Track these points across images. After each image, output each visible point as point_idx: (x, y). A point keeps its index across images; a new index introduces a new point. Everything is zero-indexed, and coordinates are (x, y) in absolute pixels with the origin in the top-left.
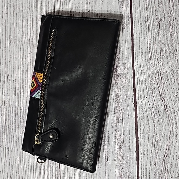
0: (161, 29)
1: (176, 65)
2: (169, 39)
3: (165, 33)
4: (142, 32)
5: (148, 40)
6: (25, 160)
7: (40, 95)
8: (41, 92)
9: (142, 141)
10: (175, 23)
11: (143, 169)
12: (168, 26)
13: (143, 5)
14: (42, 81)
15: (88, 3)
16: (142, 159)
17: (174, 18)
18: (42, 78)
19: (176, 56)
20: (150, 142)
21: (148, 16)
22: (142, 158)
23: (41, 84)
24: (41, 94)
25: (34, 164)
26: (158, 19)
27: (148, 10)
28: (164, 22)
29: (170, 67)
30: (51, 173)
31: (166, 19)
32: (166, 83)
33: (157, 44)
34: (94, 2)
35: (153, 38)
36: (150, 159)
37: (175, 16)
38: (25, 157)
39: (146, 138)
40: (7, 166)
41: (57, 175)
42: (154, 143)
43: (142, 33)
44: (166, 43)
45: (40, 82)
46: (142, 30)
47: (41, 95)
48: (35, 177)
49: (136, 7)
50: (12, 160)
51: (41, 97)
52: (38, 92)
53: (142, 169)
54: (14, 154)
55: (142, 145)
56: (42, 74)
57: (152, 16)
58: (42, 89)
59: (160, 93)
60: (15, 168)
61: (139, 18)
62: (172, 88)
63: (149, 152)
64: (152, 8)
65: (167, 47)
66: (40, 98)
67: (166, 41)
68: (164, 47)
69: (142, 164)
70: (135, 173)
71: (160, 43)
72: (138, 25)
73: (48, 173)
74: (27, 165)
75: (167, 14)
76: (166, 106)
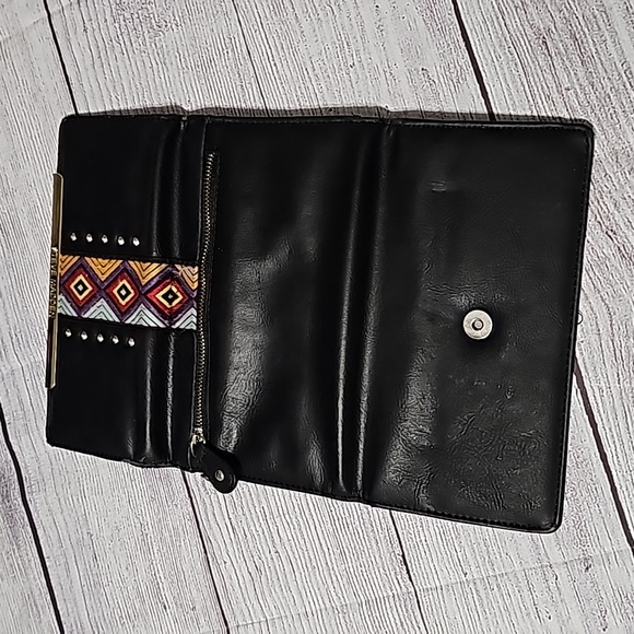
0: (553, 55)
1: (617, 135)
2: (581, 74)
3: (567, 62)
4: (507, 75)
5: (528, 92)
6: (285, 508)
7: (195, 320)
8: (198, 313)
9: (586, 358)
10: (586, 30)
11: (610, 429)
12: (569, 42)
13: (491, 9)
14: (196, 285)
15: (345, 45)
16: (600, 405)
17: (581, 18)
18: (196, 277)
19: (612, 111)
20: (608, 354)
21: (512, 32)
22: (599, 402)
23: (195, 293)
24: (197, 317)
25: (312, 511)
26: (538, 34)
27: (506, 17)
28: (556, 37)
29: (605, 143)
30: (367, 521)
31: (559, 25)
32: (605, 189)
33: (555, 95)
34: (359, 40)
35: (538, 84)
36: (622, 398)
37: (581, 12)
38: (282, 499)
39: (595, 345)
40: (238, 543)
41: (383, 521)
42: (618, 352)
43: (508, 79)
44: (577, 87)
45: (194, 288)
46: (506, 70)
47: (198, 321)
48: (324, 545)
49: (474, 19)
50: (249, 519)
51: (197, 325)
52: (189, 313)
53: (608, 431)
54: (250, 502)
55: (590, 369)
56: (196, 269)
57: (521, 29)
58: (198, 305)
59: (599, 219)
60: (263, 540)
61: (489, 43)
62: (626, 196)
63: (613, 380)
64: (516, 8)
65: (582, 96)
66: (194, 328)
67: (575, 81)
68: (573, 98)
69: (604, 416)
70: (590, 446)
71: (560, 92)
72: (490, 62)
73: (357, 523)
74: (294, 520)
75: (557, 13)
76: (622, 248)
